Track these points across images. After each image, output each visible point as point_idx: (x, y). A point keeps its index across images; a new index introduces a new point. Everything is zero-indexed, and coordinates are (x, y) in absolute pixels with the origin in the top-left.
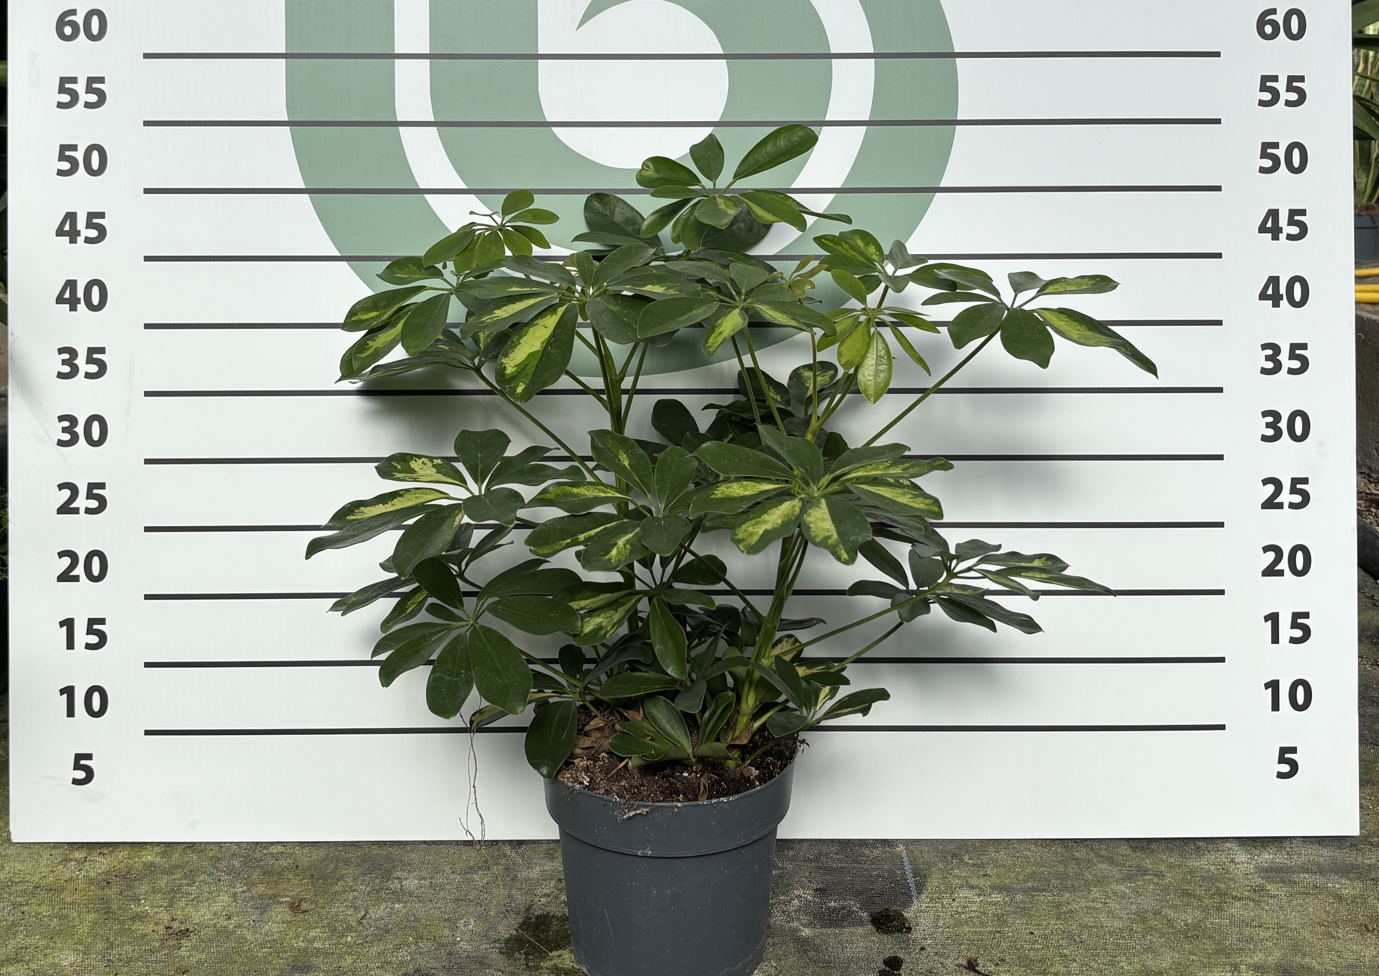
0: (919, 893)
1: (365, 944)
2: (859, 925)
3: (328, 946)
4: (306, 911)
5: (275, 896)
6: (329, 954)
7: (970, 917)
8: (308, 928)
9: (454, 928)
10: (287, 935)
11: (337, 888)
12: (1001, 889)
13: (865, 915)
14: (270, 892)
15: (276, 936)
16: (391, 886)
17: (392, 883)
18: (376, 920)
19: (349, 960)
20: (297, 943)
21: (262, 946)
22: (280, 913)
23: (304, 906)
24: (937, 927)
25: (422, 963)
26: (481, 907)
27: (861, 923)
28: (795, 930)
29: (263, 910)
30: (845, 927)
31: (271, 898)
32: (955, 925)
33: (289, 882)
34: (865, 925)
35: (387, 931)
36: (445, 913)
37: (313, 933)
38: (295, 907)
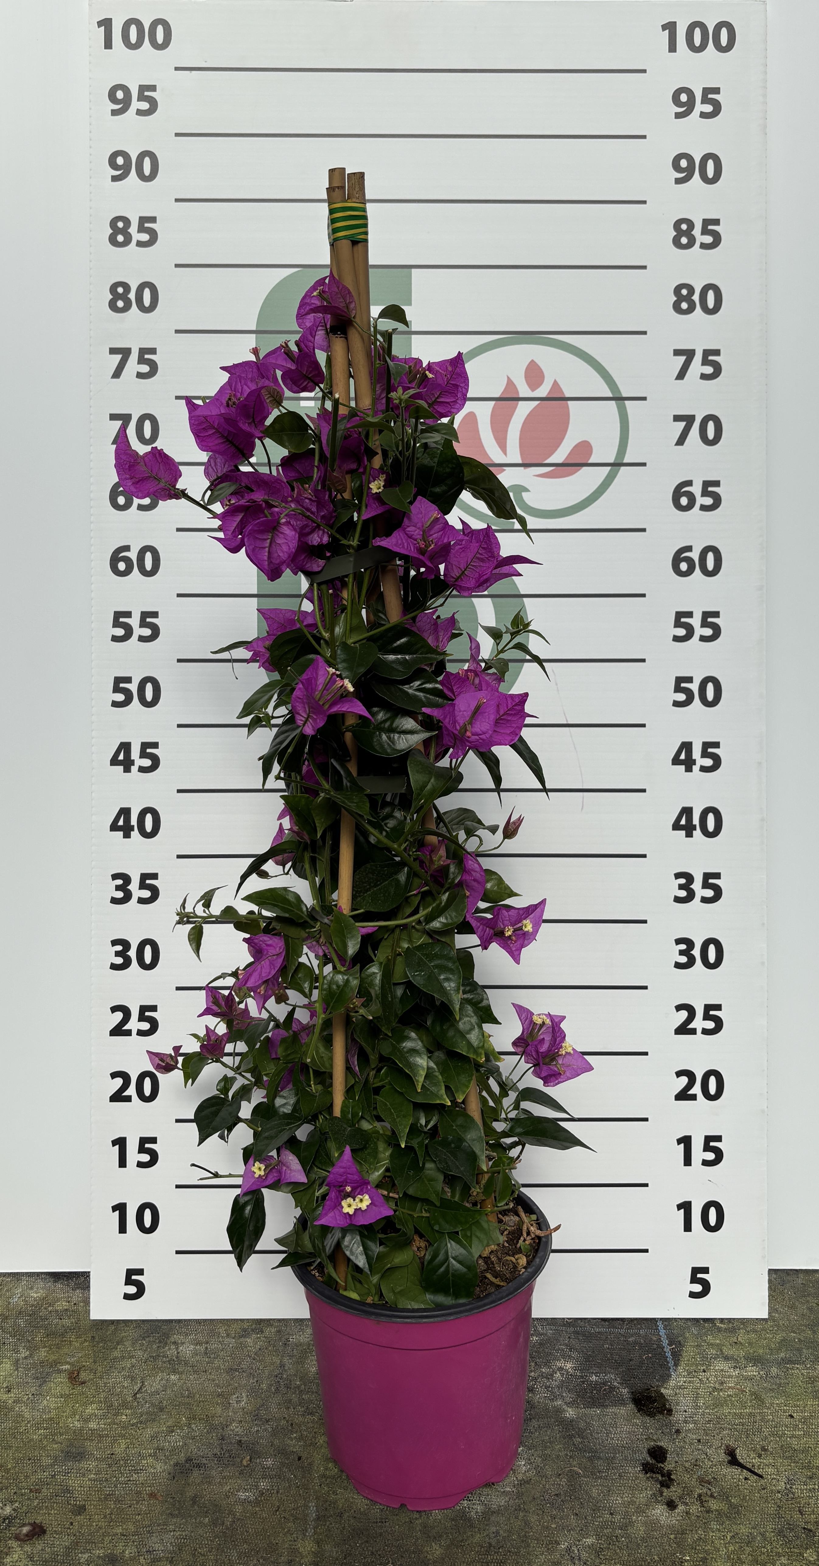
0: (676, 1365)
1: (139, 1425)
2: (621, 1404)
3: (103, 1426)
4: (84, 1383)
5: (56, 1363)
6: (103, 1437)
7: (729, 1396)
8: (85, 1404)
9: (227, 1406)
10: (64, 1412)
11: (116, 1354)
12: (756, 1360)
13: (625, 1391)
14: (52, 1358)
15: (52, 1415)
16: (168, 1353)
17: (169, 1349)
18: (152, 1394)
19: (123, 1443)
20: (73, 1423)
21: (38, 1426)
22: (59, 1384)
23: (83, 1376)
24: (697, 1407)
25: (193, 1449)
26: (253, 1379)
27: (622, 1403)
28: (558, 1411)
29: (43, 1379)
30: (607, 1406)
31: (52, 1366)
32: (716, 1405)
33: (70, 1344)
34: (627, 1404)
35: (161, 1409)
36: (218, 1386)
37: (90, 1410)
38: (74, 1378)
